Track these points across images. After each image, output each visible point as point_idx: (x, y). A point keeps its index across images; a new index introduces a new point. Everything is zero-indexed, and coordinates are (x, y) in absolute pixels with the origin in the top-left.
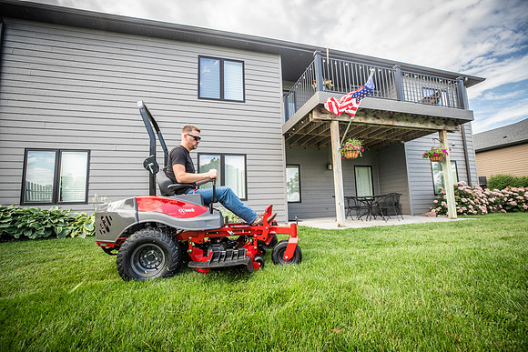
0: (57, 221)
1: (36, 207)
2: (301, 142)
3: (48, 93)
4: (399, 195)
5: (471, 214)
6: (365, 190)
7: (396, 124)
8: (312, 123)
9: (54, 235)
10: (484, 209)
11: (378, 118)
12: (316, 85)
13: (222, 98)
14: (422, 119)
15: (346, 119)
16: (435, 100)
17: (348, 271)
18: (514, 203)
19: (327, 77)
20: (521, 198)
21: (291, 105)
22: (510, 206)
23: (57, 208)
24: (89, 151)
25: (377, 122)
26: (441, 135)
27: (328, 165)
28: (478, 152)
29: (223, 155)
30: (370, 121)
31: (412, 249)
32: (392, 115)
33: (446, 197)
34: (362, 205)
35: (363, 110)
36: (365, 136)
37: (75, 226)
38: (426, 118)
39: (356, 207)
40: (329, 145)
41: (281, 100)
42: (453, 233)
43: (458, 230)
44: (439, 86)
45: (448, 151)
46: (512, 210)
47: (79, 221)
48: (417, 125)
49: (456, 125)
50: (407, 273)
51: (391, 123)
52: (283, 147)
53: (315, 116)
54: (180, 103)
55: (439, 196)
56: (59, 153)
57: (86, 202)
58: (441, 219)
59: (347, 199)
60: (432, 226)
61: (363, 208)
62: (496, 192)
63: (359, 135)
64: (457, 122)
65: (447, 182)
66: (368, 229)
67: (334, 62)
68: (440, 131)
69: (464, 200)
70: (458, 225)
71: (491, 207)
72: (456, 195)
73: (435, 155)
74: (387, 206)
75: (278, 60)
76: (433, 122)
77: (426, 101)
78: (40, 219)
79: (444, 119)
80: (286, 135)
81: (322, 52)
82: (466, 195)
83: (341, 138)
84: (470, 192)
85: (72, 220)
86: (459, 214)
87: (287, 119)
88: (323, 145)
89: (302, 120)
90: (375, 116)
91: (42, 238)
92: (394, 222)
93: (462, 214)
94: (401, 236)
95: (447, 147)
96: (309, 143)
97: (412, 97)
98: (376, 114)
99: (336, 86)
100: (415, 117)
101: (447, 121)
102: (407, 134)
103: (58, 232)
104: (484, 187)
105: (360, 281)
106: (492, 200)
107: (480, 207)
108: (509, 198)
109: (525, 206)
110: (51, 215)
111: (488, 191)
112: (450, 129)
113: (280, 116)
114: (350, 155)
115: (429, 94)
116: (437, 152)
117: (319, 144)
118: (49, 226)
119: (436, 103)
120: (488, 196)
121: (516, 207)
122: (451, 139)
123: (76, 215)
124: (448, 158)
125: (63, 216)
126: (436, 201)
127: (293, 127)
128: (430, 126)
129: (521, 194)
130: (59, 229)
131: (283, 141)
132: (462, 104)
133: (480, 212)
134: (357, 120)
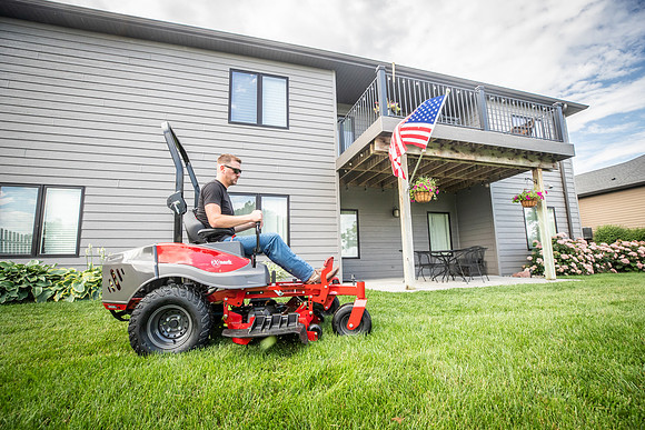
0: (35, 278)
1: (8, 261)
2: (359, 181)
3: (31, 111)
4: (483, 249)
5: (574, 274)
6: (441, 242)
7: (479, 159)
8: (374, 156)
9: (31, 298)
10: (589, 268)
11: (457, 152)
12: (378, 109)
13: (259, 123)
14: (512, 154)
15: (416, 152)
16: (527, 130)
17: (417, 344)
18: (626, 261)
19: (392, 99)
20: (635, 254)
21: (348, 135)
22: (621, 264)
23: (37, 262)
24: (83, 188)
25: (455, 156)
26: (535, 174)
27: (394, 211)
28: (581, 197)
29: (259, 197)
30: (446, 154)
31: (499, 316)
32: (474, 148)
33: (542, 253)
34: (437, 261)
35: (438, 141)
36: (441, 174)
37: (60, 285)
38: (516, 153)
39: (429, 264)
40: (395, 186)
41: (335, 127)
42: (551, 297)
43: (557, 293)
44: (532, 114)
45: (544, 194)
46: (624, 269)
47: (66, 279)
48: (505, 161)
49: (554, 161)
50: (492, 346)
51: (472, 158)
52: (337, 186)
53: (377, 147)
54: (205, 128)
55: (534, 251)
56: (42, 189)
57: (77, 255)
58: (537, 280)
59: (418, 254)
60: (524, 289)
61: (438, 266)
62: (604, 246)
63: (433, 172)
64: (556, 158)
65: (544, 234)
66: (444, 292)
67: (401, 80)
68: (534, 169)
69: (564, 256)
70: (557, 287)
71: (598, 265)
72: (554, 250)
73: (528, 199)
74: (469, 264)
75: (333, 77)
76: (526, 158)
77: (516, 131)
78: (12, 276)
79: (539, 154)
80: (341, 172)
81: (387, 68)
82: (567, 251)
83: (410, 177)
84: (571, 246)
85: (56, 278)
86: (558, 274)
87: (342, 151)
88: (388, 186)
89: (361, 152)
90: (452, 149)
91: (15, 301)
92: (477, 283)
93: (563, 274)
94: (486, 301)
95: (542, 189)
96: (370, 182)
97: (499, 127)
98: (455, 146)
99: (404, 111)
100: (502, 151)
101: (542, 156)
102: (494, 172)
103: (36, 294)
104: (589, 241)
105: (431, 357)
106: (599, 256)
107: (585, 265)
108: (619, 254)
109: (639, 264)
110: (29, 270)
111: (593, 246)
112: (546, 166)
113: (333, 147)
114: (421, 198)
115: (520, 123)
116: (531, 195)
117: (383, 183)
118: (24, 286)
119: (529, 134)
120: (595, 252)
121: (629, 266)
122: (547, 179)
123: (61, 271)
124: (544, 204)
125: (44, 272)
126: (530, 258)
127: (350, 161)
128: (521, 162)
129: (634, 249)
130: (39, 290)
131: (336, 179)
132: (560, 136)
133: (584, 272)
134: (430, 153)
